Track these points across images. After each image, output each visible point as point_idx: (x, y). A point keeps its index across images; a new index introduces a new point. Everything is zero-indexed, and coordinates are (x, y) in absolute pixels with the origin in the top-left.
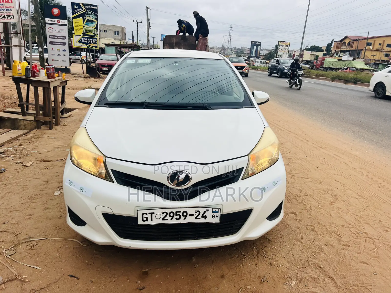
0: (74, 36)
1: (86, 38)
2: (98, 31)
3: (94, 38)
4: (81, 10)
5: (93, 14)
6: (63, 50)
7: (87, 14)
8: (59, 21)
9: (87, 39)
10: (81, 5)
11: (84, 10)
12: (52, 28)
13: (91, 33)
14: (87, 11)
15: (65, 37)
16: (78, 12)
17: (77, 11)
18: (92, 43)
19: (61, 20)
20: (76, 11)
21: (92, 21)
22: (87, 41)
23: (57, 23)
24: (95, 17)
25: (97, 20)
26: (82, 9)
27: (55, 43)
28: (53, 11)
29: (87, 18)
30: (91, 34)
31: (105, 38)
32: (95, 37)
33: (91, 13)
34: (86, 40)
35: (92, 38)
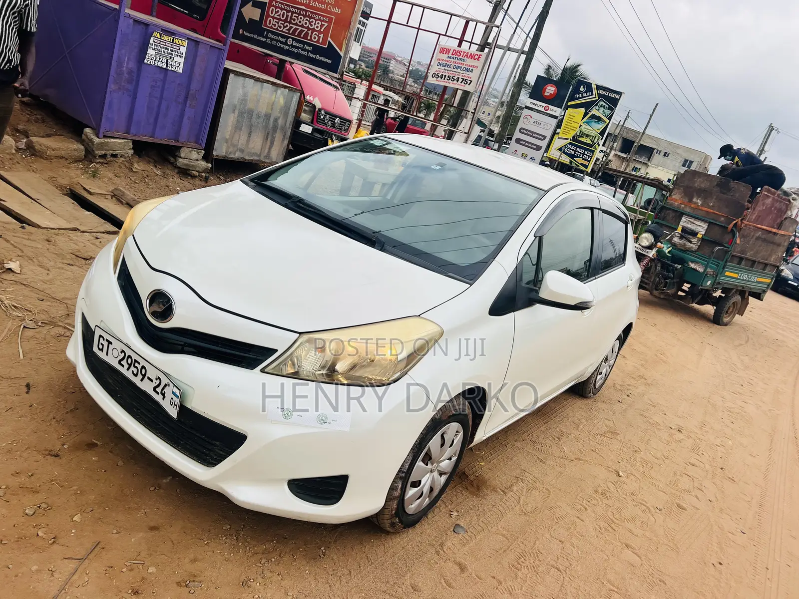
0: (557, 138)
1: (575, 145)
2: (602, 139)
3: (588, 150)
4: (589, 96)
5: (608, 106)
6: (531, 158)
7: (596, 105)
8: (547, 108)
9: (576, 149)
10: (594, 86)
11: (594, 96)
12: (531, 117)
13: (588, 139)
14: (599, 98)
15: (545, 137)
16: (582, 97)
17: (582, 95)
18: (582, 157)
19: (551, 107)
20: (580, 95)
21: (598, 119)
22: (575, 151)
23: (542, 109)
24: (608, 112)
25: (610, 119)
26: (592, 94)
27: (524, 143)
28: (546, 89)
29: (594, 112)
30: (587, 142)
31: (660, 168)
32: (592, 149)
33: (604, 104)
34: (573, 150)
35: (586, 149)
